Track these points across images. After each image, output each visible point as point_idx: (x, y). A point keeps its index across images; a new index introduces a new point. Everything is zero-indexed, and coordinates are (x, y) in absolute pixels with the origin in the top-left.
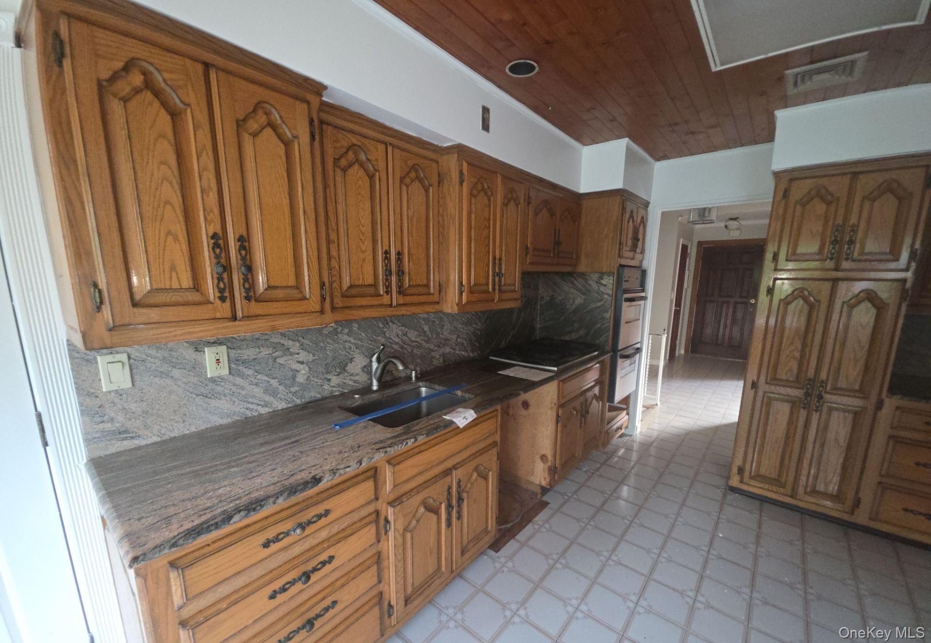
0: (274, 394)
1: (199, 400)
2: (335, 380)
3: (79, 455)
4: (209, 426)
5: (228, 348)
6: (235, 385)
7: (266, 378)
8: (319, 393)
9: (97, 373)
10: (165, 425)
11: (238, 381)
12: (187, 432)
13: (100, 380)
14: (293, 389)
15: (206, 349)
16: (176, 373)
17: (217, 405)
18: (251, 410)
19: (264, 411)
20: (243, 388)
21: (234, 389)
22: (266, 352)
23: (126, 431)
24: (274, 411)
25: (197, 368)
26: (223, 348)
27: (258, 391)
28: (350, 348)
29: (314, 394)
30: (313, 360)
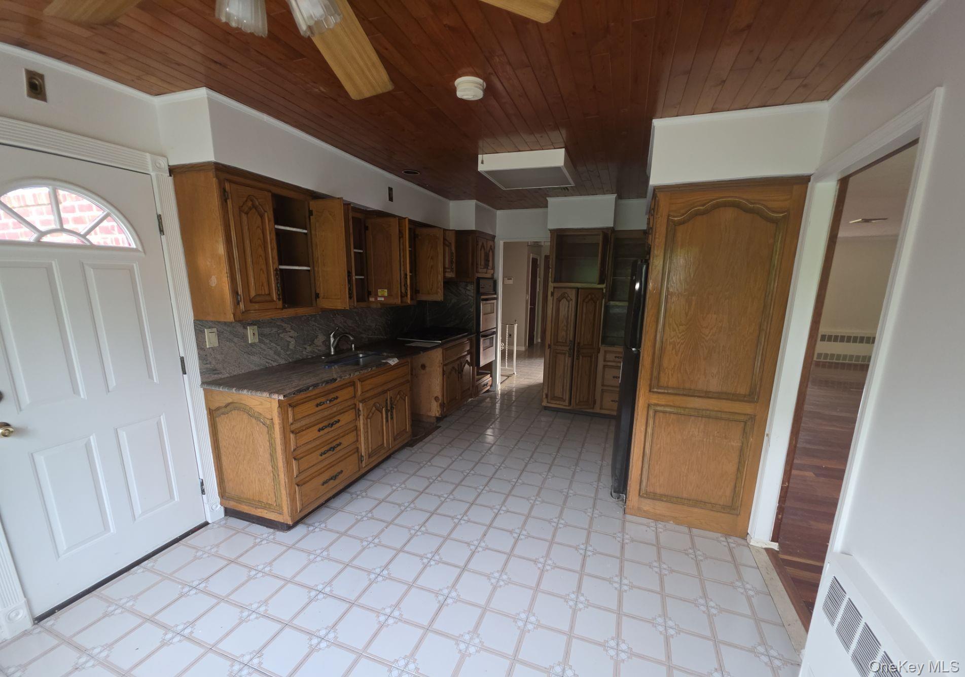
0: (279, 355)
1: (245, 355)
2: (309, 349)
3: (198, 379)
4: (250, 370)
5: (258, 327)
6: (261, 348)
7: (274, 345)
8: (300, 356)
9: (205, 338)
10: (231, 368)
11: (263, 346)
12: (241, 373)
13: (206, 342)
14: (288, 353)
15: (248, 327)
16: (236, 340)
17: (253, 359)
18: (269, 363)
19: (275, 364)
20: (264, 350)
21: (260, 350)
22: (275, 330)
23: (216, 370)
24: (279, 365)
25: (245, 337)
26: (256, 327)
27: (271, 352)
28: (316, 330)
29: (298, 356)
30: (297, 336)
